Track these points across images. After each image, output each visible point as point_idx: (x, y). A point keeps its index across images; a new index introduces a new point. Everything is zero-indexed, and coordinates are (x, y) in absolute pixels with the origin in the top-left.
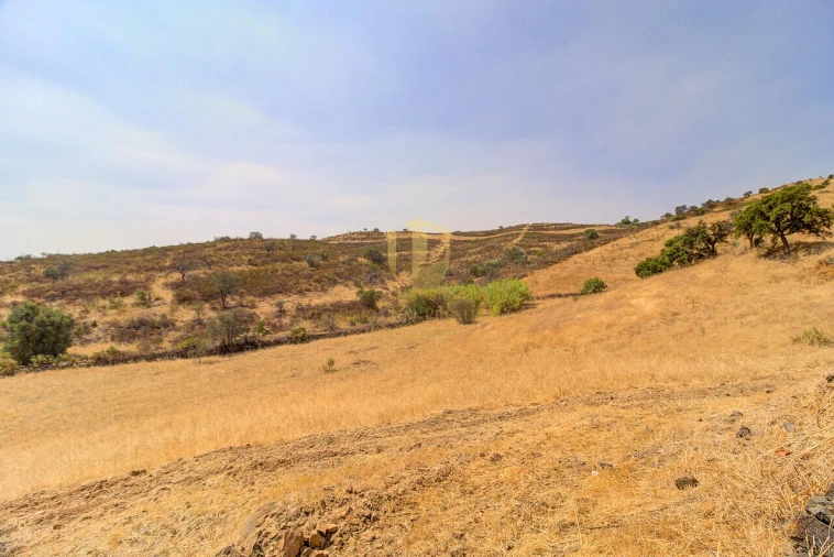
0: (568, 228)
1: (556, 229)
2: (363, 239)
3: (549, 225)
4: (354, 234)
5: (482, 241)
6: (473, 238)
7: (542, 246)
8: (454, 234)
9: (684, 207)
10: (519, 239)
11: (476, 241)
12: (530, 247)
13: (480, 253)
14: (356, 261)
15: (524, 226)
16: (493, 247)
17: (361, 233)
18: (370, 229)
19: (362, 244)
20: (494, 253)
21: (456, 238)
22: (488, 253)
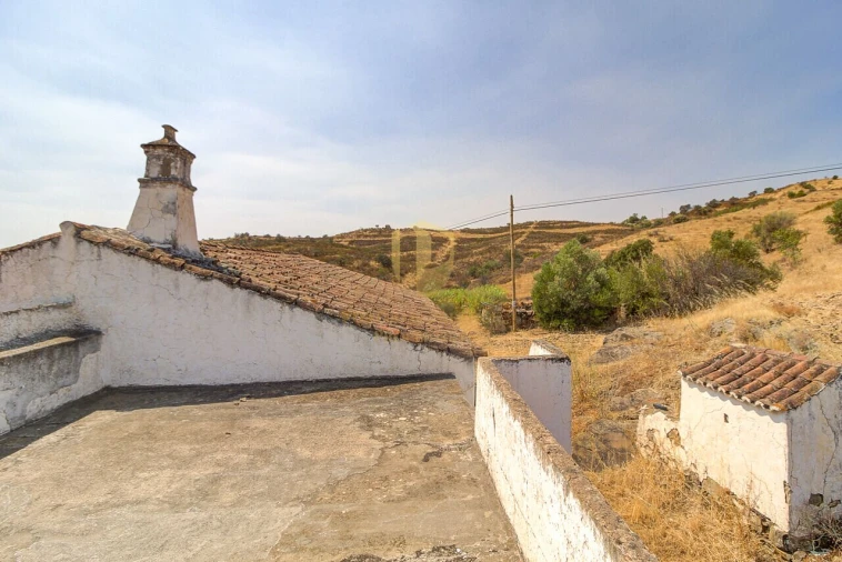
0: (573, 227)
1: (562, 227)
2: (375, 236)
3: (555, 223)
4: (366, 230)
5: (487, 239)
6: (481, 236)
7: (541, 248)
8: (463, 231)
9: (688, 206)
10: (522, 239)
11: (482, 239)
12: (529, 247)
13: (481, 253)
14: (369, 265)
15: (531, 223)
16: (495, 248)
17: (372, 230)
18: (382, 226)
19: (374, 242)
20: (494, 254)
21: (464, 236)
22: (488, 255)
